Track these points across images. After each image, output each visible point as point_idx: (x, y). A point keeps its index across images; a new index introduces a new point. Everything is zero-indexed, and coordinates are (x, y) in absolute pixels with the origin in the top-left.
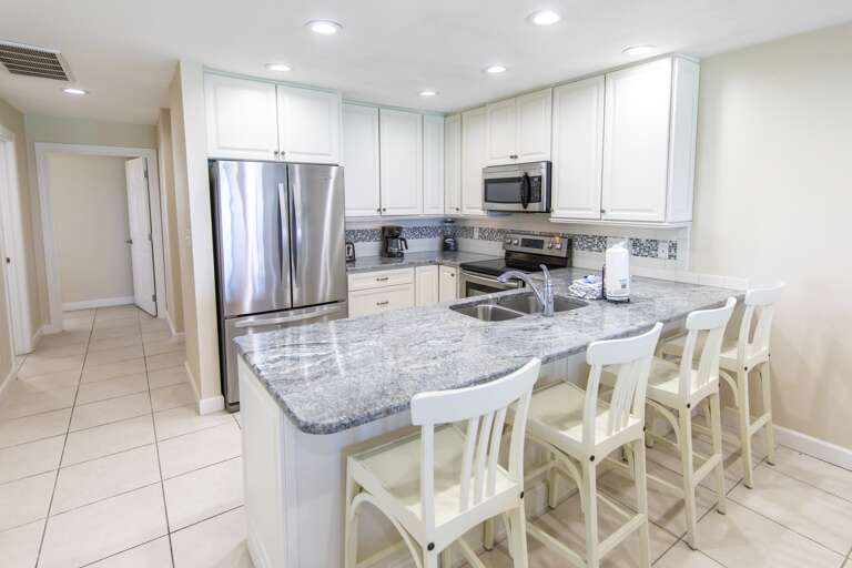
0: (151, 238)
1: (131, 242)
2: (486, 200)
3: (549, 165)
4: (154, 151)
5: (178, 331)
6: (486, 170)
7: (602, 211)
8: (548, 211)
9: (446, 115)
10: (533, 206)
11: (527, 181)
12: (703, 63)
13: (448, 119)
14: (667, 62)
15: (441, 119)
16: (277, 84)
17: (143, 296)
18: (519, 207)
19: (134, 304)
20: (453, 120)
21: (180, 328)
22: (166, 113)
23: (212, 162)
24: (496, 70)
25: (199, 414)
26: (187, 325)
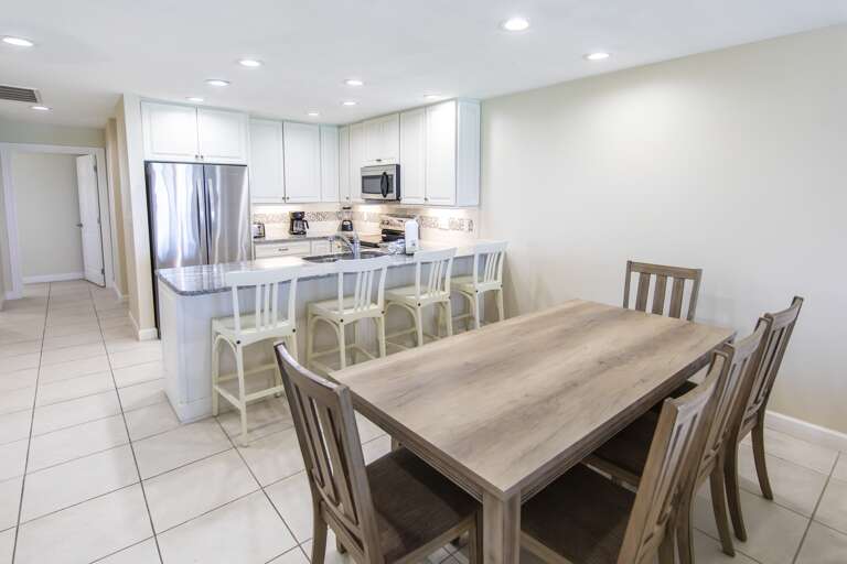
0: (99, 221)
1: (81, 225)
2: (363, 192)
3: (398, 167)
4: (102, 150)
5: (123, 294)
6: (362, 170)
7: (426, 199)
8: (398, 199)
9: (340, 127)
10: (390, 196)
11: (385, 179)
12: (482, 103)
13: (342, 130)
14: (453, 103)
15: (336, 130)
16: (197, 108)
17: (93, 273)
18: (380, 197)
19: (84, 280)
20: (344, 130)
21: (125, 290)
22: (113, 121)
23: (147, 164)
24: (349, 104)
25: (137, 339)
26: (131, 290)
